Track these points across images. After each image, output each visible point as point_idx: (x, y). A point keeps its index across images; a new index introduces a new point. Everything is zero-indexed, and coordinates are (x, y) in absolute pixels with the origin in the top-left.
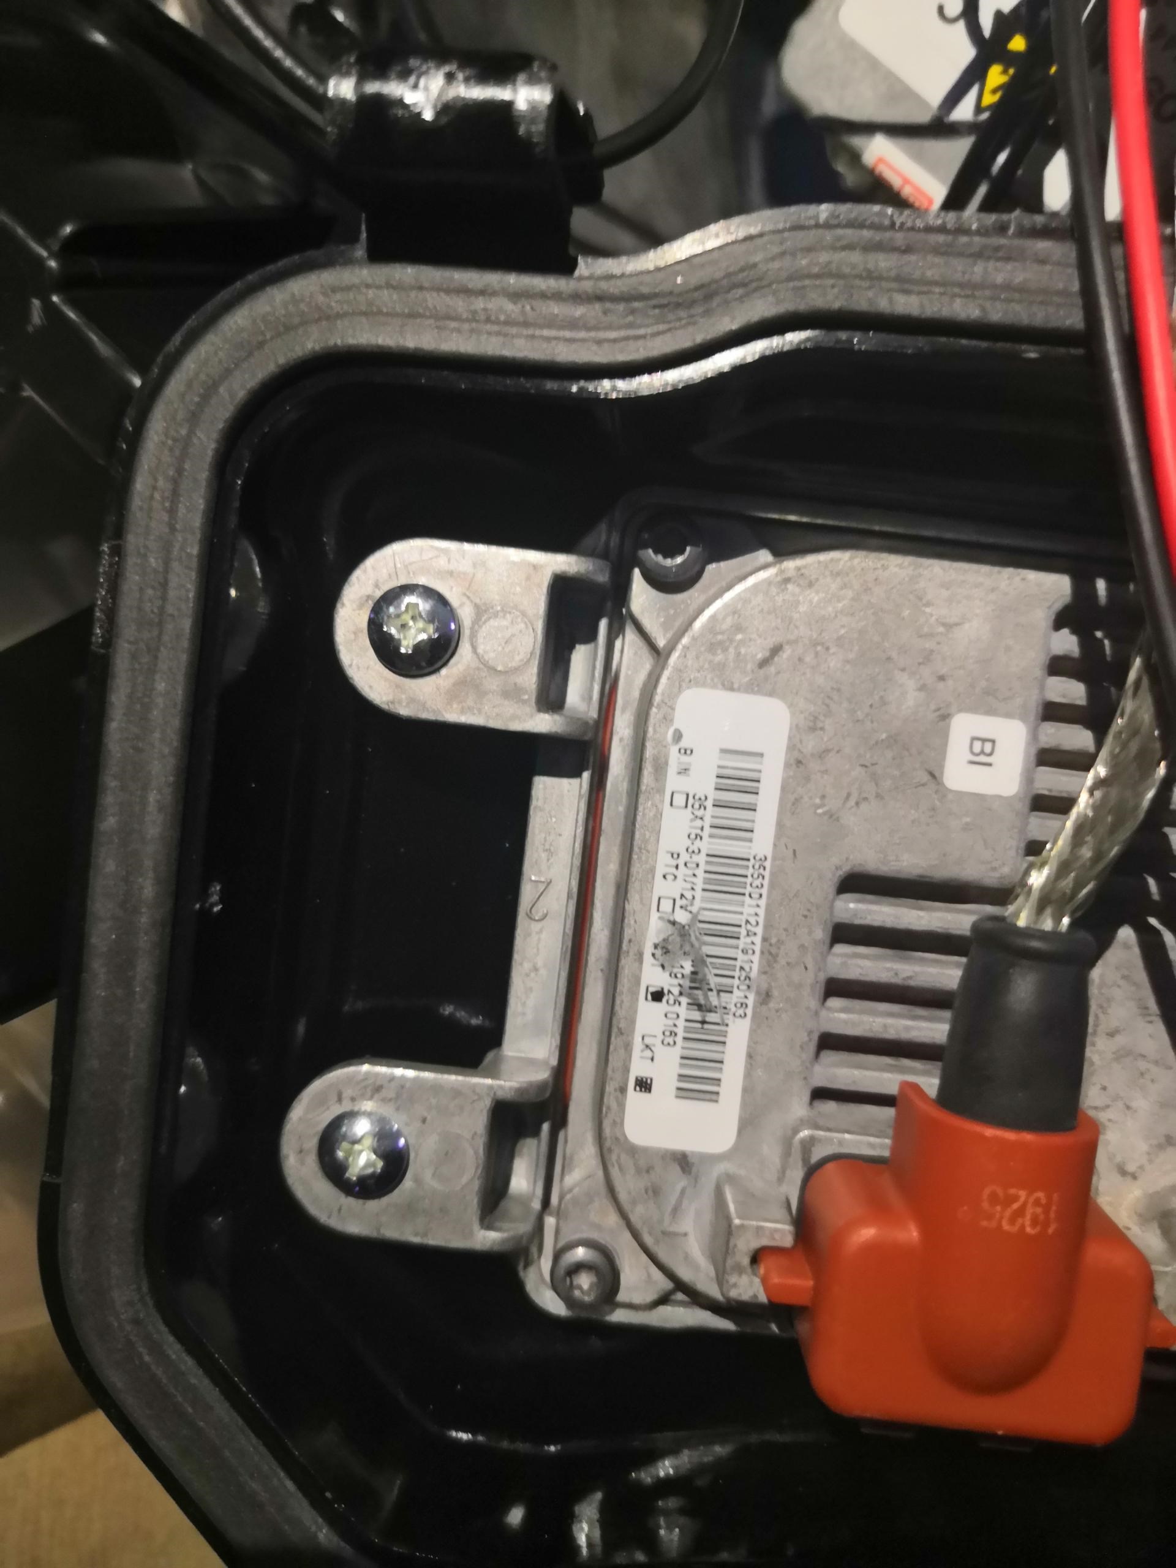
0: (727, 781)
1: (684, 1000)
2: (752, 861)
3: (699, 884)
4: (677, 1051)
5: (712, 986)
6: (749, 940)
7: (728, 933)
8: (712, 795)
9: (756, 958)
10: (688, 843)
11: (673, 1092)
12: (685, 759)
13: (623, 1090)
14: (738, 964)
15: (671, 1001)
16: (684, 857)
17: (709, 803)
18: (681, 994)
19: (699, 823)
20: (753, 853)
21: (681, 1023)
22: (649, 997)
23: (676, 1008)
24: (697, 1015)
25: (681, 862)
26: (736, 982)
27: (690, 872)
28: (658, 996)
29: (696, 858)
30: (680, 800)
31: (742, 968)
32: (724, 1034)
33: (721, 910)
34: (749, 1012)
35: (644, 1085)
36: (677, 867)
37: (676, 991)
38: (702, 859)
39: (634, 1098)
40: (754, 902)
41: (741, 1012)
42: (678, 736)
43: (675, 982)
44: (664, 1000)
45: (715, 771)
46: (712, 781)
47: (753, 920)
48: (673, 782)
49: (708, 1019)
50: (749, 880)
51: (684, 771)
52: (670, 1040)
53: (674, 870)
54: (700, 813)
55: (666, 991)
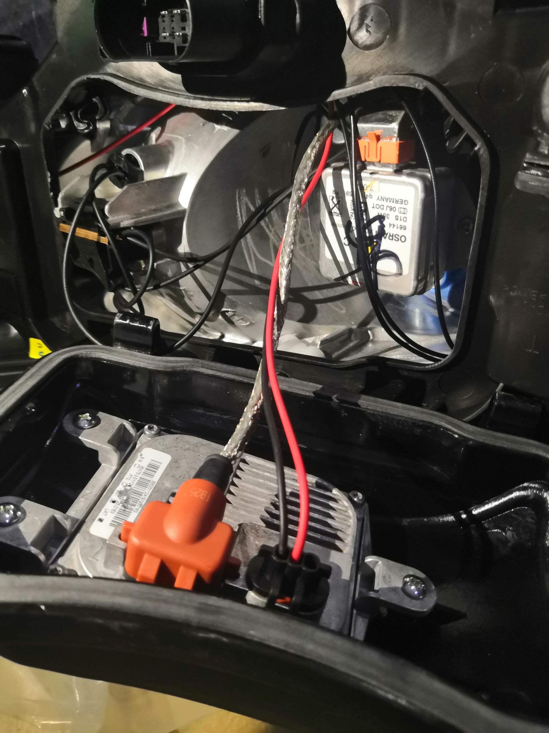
0: (150, 465)
1: (121, 505)
2: (151, 482)
3: (136, 482)
4: (114, 515)
5: (130, 503)
6: (144, 497)
7: (140, 494)
8: (146, 467)
9: (145, 501)
10: (136, 474)
11: (109, 524)
12: (141, 459)
13: (94, 520)
14: (139, 501)
15: (117, 504)
16: (134, 476)
17: (144, 469)
18: (121, 503)
19: (140, 471)
20: (152, 480)
21: (118, 509)
22: (111, 501)
23: (118, 506)
24: (123, 508)
25: (132, 477)
26: (137, 504)
27: (134, 480)
28: (114, 502)
29: (136, 477)
30: (137, 466)
31: (140, 502)
32: (129, 515)
33: (140, 489)
34: (139, 511)
35: (101, 520)
36: (131, 478)
37: (120, 502)
38: (138, 478)
39: (96, 522)
40: (149, 490)
41: (136, 511)
42: (141, 455)
43: (121, 500)
44: (115, 503)
45: (149, 463)
46: (147, 464)
47: (147, 493)
48: (137, 462)
49: (126, 510)
50: (149, 485)
51: (141, 461)
52: (113, 512)
53: (130, 478)
54: (141, 469)
55: (116, 501)
